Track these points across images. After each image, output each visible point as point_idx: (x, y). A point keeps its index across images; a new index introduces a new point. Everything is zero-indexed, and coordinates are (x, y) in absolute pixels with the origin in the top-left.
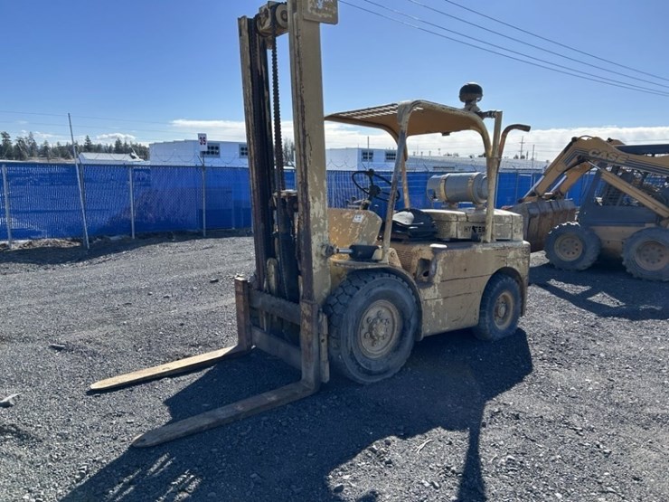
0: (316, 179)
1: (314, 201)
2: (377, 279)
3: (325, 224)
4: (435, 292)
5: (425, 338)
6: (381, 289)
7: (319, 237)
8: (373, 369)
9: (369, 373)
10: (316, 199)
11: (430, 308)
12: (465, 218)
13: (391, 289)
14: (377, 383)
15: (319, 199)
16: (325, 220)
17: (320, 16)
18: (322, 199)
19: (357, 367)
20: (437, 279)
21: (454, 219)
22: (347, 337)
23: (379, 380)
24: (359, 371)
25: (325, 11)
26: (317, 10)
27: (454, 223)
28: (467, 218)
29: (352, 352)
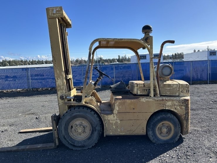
0: (58, 72)
1: (58, 79)
2: (76, 110)
3: (63, 88)
4: (114, 117)
5: (106, 136)
6: (78, 113)
7: (61, 92)
8: (75, 144)
9: (74, 146)
10: (59, 79)
11: (112, 124)
12: (143, 86)
13: (83, 114)
14: (79, 150)
15: (60, 78)
16: (63, 86)
17: (55, 15)
18: (61, 78)
19: (67, 142)
20: (115, 112)
21: (136, 85)
22: (62, 131)
23: (80, 149)
24: (69, 144)
25: (57, 13)
26: (54, 14)
27: (136, 88)
28: (144, 85)
29: (64, 136)
